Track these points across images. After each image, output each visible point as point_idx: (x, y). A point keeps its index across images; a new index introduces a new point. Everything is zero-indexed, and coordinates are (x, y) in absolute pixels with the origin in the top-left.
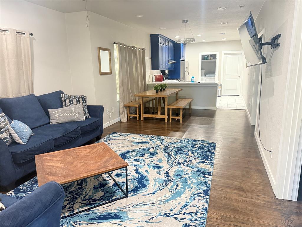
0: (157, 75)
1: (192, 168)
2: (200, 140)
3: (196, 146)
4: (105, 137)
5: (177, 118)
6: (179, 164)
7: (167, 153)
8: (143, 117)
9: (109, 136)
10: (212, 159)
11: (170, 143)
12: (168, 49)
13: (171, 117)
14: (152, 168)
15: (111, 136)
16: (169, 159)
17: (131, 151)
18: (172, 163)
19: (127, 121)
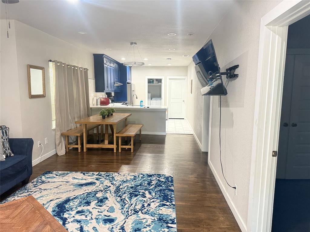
0: (102, 97)
1: (152, 215)
3: (152, 183)
5: (127, 147)
6: (136, 212)
7: (119, 196)
8: (86, 148)
9: (41, 178)
10: (172, 200)
11: (122, 182)
12: (114, 70)
13: (120, 147)
14: (101, 223)
15: (44, 176)
16: (122, 205)
17: (71, 198)
18: (127, 211)
19: (66, 153)
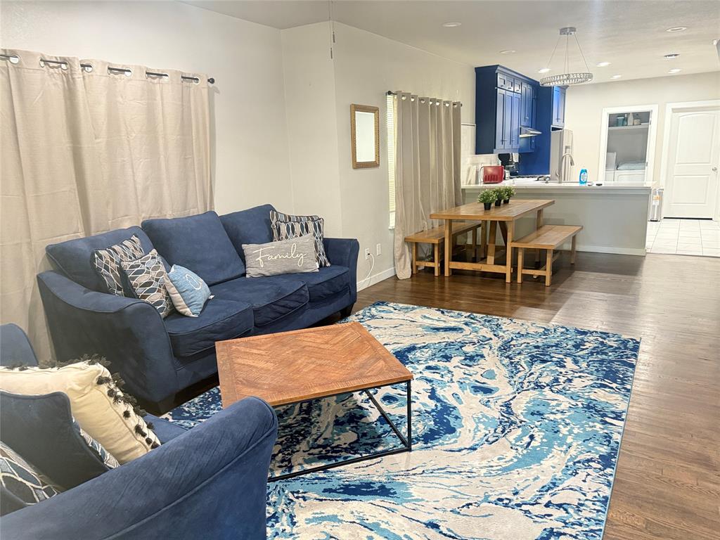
0: (489, 165)
1: (572, 398)
2: (596, 332)
3: (584, 345)
4: (361, 312)
5: (536, 273)
6: (538, 386)
7: (507, 357)
8: (449, 269)
9: (370, 310)
10: (625, 381)
11: (517, 335)
12: (520, 100)
13: (520, 271)
14: (469, 390)
15: (374, 309)
16: (512, 372)
17: (419, 346)
18: (520, 383)
19: (411, 276)
